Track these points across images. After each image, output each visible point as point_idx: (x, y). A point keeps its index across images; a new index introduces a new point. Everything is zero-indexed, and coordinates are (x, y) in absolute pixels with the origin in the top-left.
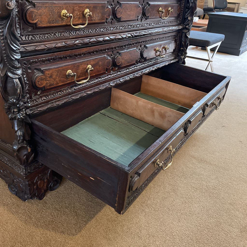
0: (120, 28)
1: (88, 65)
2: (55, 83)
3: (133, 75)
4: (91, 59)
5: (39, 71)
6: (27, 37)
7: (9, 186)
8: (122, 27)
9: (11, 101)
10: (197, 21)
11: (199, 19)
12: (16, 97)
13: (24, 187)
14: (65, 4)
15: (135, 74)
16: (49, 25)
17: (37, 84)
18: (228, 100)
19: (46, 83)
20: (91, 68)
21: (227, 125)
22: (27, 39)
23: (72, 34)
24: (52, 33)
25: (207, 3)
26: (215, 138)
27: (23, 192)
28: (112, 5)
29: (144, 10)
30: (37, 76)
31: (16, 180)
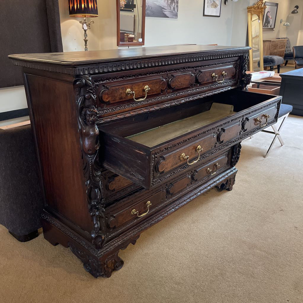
2: (122, 184)
7: (84, 265)
9: (93, 203)
10: (273, 76)
11: (275, 73)
12: (96, 200)
13: (97, 267)
17: (110, 188)
18: (293, 178)
19: (115, 186)
21: (285, 209)
25: (289, 47)
26: (270, 224)
27: (96, 270)
31: (91, 261)
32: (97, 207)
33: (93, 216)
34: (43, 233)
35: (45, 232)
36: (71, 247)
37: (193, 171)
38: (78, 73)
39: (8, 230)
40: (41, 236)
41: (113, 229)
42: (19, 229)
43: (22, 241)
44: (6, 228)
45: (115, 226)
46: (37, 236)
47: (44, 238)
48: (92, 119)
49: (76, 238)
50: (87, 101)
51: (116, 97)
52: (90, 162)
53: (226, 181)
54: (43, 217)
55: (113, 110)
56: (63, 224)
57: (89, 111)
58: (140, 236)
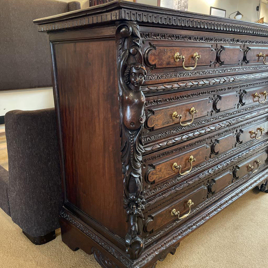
0: (219, 118)
1: (190, 156)
2: (163, 176)
3: (230, 160)
4: (193, 150)
5: (151, 166)
6: (145, 139)
8: (221, 117)
9: (131, 197)
12: (135, 194)
14: (176, 107)
15: (232, 159)
16: (163, 126)
17: (150, 179)
19: (156, 177)
20: (193, 159)
22: (145, 140)
23: (179, 130)
24: (164, 132)
28: (213, 99)
29: (241, 98)
30: (150, 172)
32: (136, 202)
33: (130, 214)
34: (61, 235)
35: (63, 233)
36: (95, 254)
37: (235, 167)
38: (123, 17)
39: (22, 230)
40: (59, 238)
41: (150, 233)
42: (34, 229)
43: (36, 244)
44: (20, 228)
45: (153, 229)
46: (54, 238)
47: (62, 240)
48: (139, 80)
49: (103, 243)
50: (132, 58)
51: (163, 61)
52: (131, 141)
53: (266, 181)
54: (63, 215)
55: (158, 78)
56: (86, 225)
57: (136, 69)
58: (180, 244)
